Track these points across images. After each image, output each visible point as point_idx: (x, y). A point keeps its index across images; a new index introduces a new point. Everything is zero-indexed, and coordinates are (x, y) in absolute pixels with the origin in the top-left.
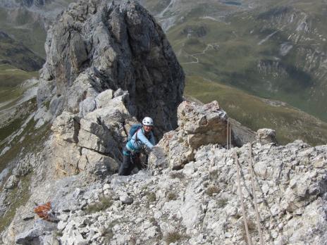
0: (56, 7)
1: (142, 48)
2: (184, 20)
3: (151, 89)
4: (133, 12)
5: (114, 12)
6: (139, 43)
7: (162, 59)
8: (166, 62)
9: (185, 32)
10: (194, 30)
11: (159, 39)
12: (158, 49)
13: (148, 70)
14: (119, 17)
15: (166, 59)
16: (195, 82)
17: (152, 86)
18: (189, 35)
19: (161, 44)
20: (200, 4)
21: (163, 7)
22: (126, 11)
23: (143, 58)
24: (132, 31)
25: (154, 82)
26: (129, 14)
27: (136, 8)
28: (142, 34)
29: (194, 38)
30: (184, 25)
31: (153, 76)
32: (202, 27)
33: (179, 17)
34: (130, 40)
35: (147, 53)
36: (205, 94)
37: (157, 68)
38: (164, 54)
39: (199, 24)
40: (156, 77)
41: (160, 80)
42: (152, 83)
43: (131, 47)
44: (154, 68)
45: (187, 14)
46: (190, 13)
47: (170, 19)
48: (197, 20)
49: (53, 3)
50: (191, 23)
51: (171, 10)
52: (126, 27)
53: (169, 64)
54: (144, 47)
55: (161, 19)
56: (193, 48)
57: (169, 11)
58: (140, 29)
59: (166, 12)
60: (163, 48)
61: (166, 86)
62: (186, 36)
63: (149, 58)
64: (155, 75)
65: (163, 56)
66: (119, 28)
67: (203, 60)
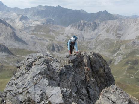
0: (65, 52)
1: (96, 69)
2: (127, 57)
3: (99, 84)
4: (92, 56)
5: (85, 56)
6: (95, 67)
7: (104, 73)
8: (105, 75)
9: (127, 63)
10: (132, 62)
11: (103, 66)
12: (102, 69)
13: (99, 78)
14: (87, 58)
15: (105, 73)
16: (132, 87)
17: (100, 83)
18: (129, 64)
19: (103, 68)
20: (134, 49)
21: (116, 51)
22: (90, 56)
23: (97, 73)
24: (92, 63)
25: (101, 82)
26: (91, 57)
27: (93, 55)
28: (95, 64)
29: (131, 66)
30: (126, 60)
31: (100, 79)
32: (136, 61)
33: (124, 56)
34: (91, 66)
35: (98, 71)
36: (137, 93)
37: (102, 77)
38: (105, 71)
39: (134, 59)
40: (101, 80)
41: (103, 81)
42: (100, 82)
43: (92, 69)
44: (101, 77)
45: (128, 54)
46: (129, 54)
47: (120, 57)
48: (133, 57)
49: (64, 50)
50: (130, 58)
51: (120, 52)
52: (90, 61)
53: (107, 75)
54: (97, 69)
55: (115, 57)
56: (132, 71)
57: (119, 53)
58: (95, 62)
59: (118, 54)
60: (104, 69)
61: (105, 83)
62: (128, 65)
63: (99, 73)
64: (101, 79)
65: (104, 72)
66: (87, 62)
67: (136, 76)
